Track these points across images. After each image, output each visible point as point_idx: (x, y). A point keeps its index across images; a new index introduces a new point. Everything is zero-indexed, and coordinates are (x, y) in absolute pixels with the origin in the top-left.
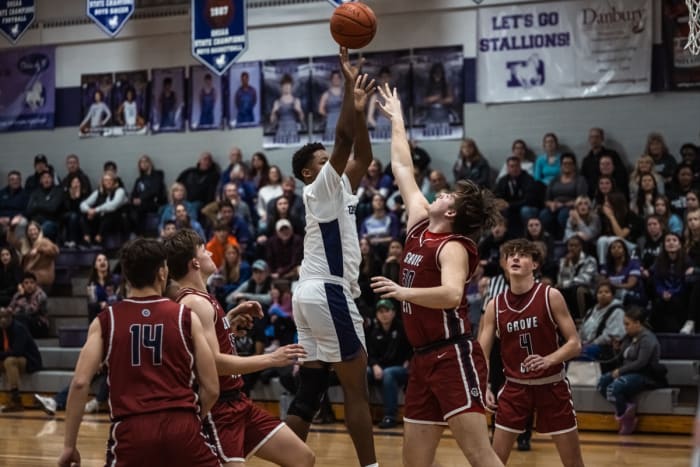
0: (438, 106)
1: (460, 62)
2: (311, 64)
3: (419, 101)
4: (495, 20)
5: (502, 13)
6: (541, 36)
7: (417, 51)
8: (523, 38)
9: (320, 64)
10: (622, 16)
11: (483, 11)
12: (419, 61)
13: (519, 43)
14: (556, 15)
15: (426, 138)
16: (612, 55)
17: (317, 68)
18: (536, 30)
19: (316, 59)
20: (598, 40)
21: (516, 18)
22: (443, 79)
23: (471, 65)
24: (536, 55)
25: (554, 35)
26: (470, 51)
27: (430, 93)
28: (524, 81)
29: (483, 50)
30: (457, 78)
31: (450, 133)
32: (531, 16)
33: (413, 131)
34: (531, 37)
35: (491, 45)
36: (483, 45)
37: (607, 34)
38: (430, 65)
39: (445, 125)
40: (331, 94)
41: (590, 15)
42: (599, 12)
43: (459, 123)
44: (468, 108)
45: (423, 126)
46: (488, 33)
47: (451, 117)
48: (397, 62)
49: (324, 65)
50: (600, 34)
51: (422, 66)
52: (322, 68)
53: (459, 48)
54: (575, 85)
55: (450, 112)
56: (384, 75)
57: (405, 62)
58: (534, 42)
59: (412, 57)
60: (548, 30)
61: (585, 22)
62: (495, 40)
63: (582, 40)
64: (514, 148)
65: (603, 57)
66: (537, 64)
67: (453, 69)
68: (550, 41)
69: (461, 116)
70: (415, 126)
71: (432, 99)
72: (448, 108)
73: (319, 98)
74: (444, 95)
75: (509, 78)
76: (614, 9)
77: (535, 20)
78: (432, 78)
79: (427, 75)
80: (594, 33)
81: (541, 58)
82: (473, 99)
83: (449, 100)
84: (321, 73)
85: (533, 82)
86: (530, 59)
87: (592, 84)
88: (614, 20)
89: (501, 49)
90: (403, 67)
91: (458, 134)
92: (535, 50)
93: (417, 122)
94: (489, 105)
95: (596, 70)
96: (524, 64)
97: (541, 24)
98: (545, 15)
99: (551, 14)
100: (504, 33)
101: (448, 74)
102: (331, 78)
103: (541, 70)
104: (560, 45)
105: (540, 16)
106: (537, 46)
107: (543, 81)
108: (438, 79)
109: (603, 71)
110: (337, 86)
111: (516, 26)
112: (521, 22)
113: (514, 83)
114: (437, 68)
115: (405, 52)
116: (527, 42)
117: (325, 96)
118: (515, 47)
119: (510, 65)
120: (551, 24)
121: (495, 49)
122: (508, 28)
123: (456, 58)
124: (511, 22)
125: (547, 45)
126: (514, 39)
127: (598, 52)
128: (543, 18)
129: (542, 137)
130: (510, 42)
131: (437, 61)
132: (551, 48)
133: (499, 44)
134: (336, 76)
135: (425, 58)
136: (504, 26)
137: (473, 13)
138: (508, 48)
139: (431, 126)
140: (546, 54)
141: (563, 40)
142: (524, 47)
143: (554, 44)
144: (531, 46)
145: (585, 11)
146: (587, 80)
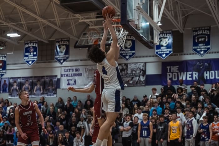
0: (51, 89)
1: (56, 79)
2: (21, 79)
3: (46, 88)
4: (65, 70)
5: (67, 68)
6: (75, 74)
7: (47, 76)
8: (71, 74)
9: (23, 79)
10: (94, 70)
11: (62, 68)
12: (47, 79)
13: (70, 75)
14: (79, 69)
15: (48, 96)
16: (91, 79)
17: (23, 80)
18: (74, 72)
19: (22, 78)
20: (88, 75)
21: (70, 69)
22: (52, 83)
23: (59, 80)
24: (74, 78)
25: (78, 74)
26: (59, 77)
27: (49, 86)
28: (71, 84)
29: (62, 76)
30: (56, 83)
31: (53, 95)
32: (73, 69)
33: (45, 95)
34: (73, 74)
35: (64, 75)
36: (62, 75)
37: (91, 74)
38: (50, 80)
39: (52, 93)
40: (25, 86)
41: (87, 69)
42: (89, 69)
43: (56, 93)
44: (58, 90)
45: (47, 94)
46: (63, 73)
47: (54, 92)
48: (42, 79)
49: (24, 79)
50: (89, 74)
51: (47, 80)
52: (24, 80)
53: (56, 76)
54: (83, 85)
55: (54, 91)
56: (38, 82)
57: (43, 79)
58: (74, 75)
59: (45, 78)
60: (77, 73)
61: (86, 71)
62: (65, 74)
63: (85, 75)
64: (68, 99)
65: (89, 79)
66: (74, 80)
67: (55, 81)
68: (77, 75)
69: (56, 92)
70: (45, 94)
71: (50, 87)
72: (53, 90)
73: (23, 87)
74: (52, 87)
75: (68, 83)
76: (92, 68)
77: (74, 70)
78: (50, 83)
79: (48, 82)
80: (87, 74)
81: (75, 79)
82: (59, 88)
83: (54, 88)
84: (23, 81)
85: (73, 84)
86: (73, 79)
87: (87, 85)
88: (92, 71)
89: (66, 76)
90: (43, 80)
91: (55, 96)
92: (74, 77)
93: (46, 93)
94: (63, 89)
95: (88, 82)
96: (71, 80)
97: (76, 71)
98: (77, 69)
99: (78, 69)
100: (67, 73)
101: (54, 82)
102: (26, 82)
103: (75, 81)
104: (80, 76)
105: (75, 69)
106: (74, 76)
107: (75, 84)
108: (51, 83)
109: (89, 82)
110: (27, 84)
111: (70, 71)
112: (71, 70)
113: (69, 84)
114: (51, 80)
115: (44, 77)
116: (72, 75)
117: (24, 86)
118: (69, 76)
119: (68, 80)
120: (78, 71)
121: (65, 76)
122: (68, 72)
123: (56, 78)
124: (69, 70)
125: (77, 76)
126: (69, 74)
127: (88, 78)
128: (76, 70)
129: (73, 96)
130: (68, 75)
131: (51, 79)
132: (78, 77)
133: (66, 75)
134: (27, 81)
135: (48, 78)
136: (67, 71)
137: (60, 68)
138: (68, 76)
139: (49, 94)
140: (76, 78)
141: (81, 75)
142: (71, 76)
143: (78, 76)
144: (73, 76)
145: (86, 68)
146: (86, 84)
